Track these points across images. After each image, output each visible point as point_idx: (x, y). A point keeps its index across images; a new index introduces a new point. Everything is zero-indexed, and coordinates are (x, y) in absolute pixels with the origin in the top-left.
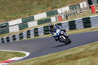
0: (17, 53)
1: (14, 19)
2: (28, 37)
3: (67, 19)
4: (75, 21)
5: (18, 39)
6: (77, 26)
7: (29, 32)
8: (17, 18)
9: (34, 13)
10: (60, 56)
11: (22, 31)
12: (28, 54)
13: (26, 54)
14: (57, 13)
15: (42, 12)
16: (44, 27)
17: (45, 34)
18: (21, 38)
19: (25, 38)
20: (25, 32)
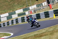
0: (6, 34)
1: (4, 13)
2: (12, 24)
3: (35, 12)
4: (40, 14)
5: (6, 26)
6: (41, 17)
7: (12, 21)
8: (6, 13)
9: (15, 9)
10: (31, 35)
11: (8, 20)
12: (12, 34)
13: (11, 35)
14: (29, 9)
15: (20, 9)
16: (22, 18)
17: (22, 22)
18: (8, 24)
19: (10, 25)
20: (10, 21)
